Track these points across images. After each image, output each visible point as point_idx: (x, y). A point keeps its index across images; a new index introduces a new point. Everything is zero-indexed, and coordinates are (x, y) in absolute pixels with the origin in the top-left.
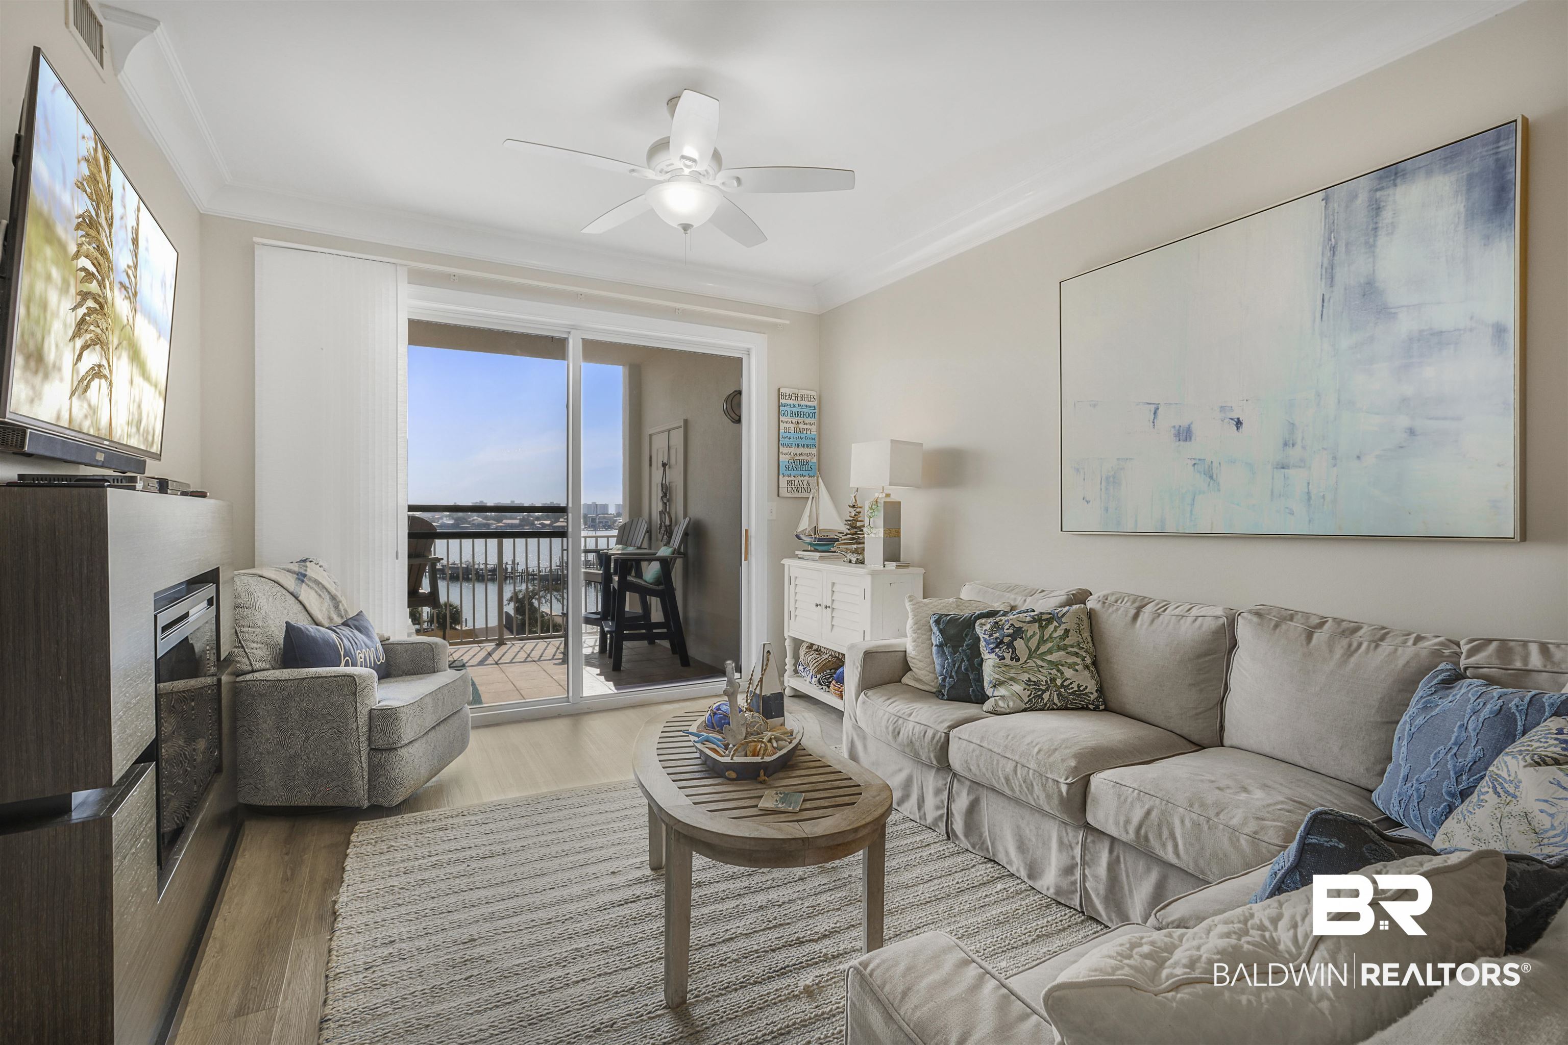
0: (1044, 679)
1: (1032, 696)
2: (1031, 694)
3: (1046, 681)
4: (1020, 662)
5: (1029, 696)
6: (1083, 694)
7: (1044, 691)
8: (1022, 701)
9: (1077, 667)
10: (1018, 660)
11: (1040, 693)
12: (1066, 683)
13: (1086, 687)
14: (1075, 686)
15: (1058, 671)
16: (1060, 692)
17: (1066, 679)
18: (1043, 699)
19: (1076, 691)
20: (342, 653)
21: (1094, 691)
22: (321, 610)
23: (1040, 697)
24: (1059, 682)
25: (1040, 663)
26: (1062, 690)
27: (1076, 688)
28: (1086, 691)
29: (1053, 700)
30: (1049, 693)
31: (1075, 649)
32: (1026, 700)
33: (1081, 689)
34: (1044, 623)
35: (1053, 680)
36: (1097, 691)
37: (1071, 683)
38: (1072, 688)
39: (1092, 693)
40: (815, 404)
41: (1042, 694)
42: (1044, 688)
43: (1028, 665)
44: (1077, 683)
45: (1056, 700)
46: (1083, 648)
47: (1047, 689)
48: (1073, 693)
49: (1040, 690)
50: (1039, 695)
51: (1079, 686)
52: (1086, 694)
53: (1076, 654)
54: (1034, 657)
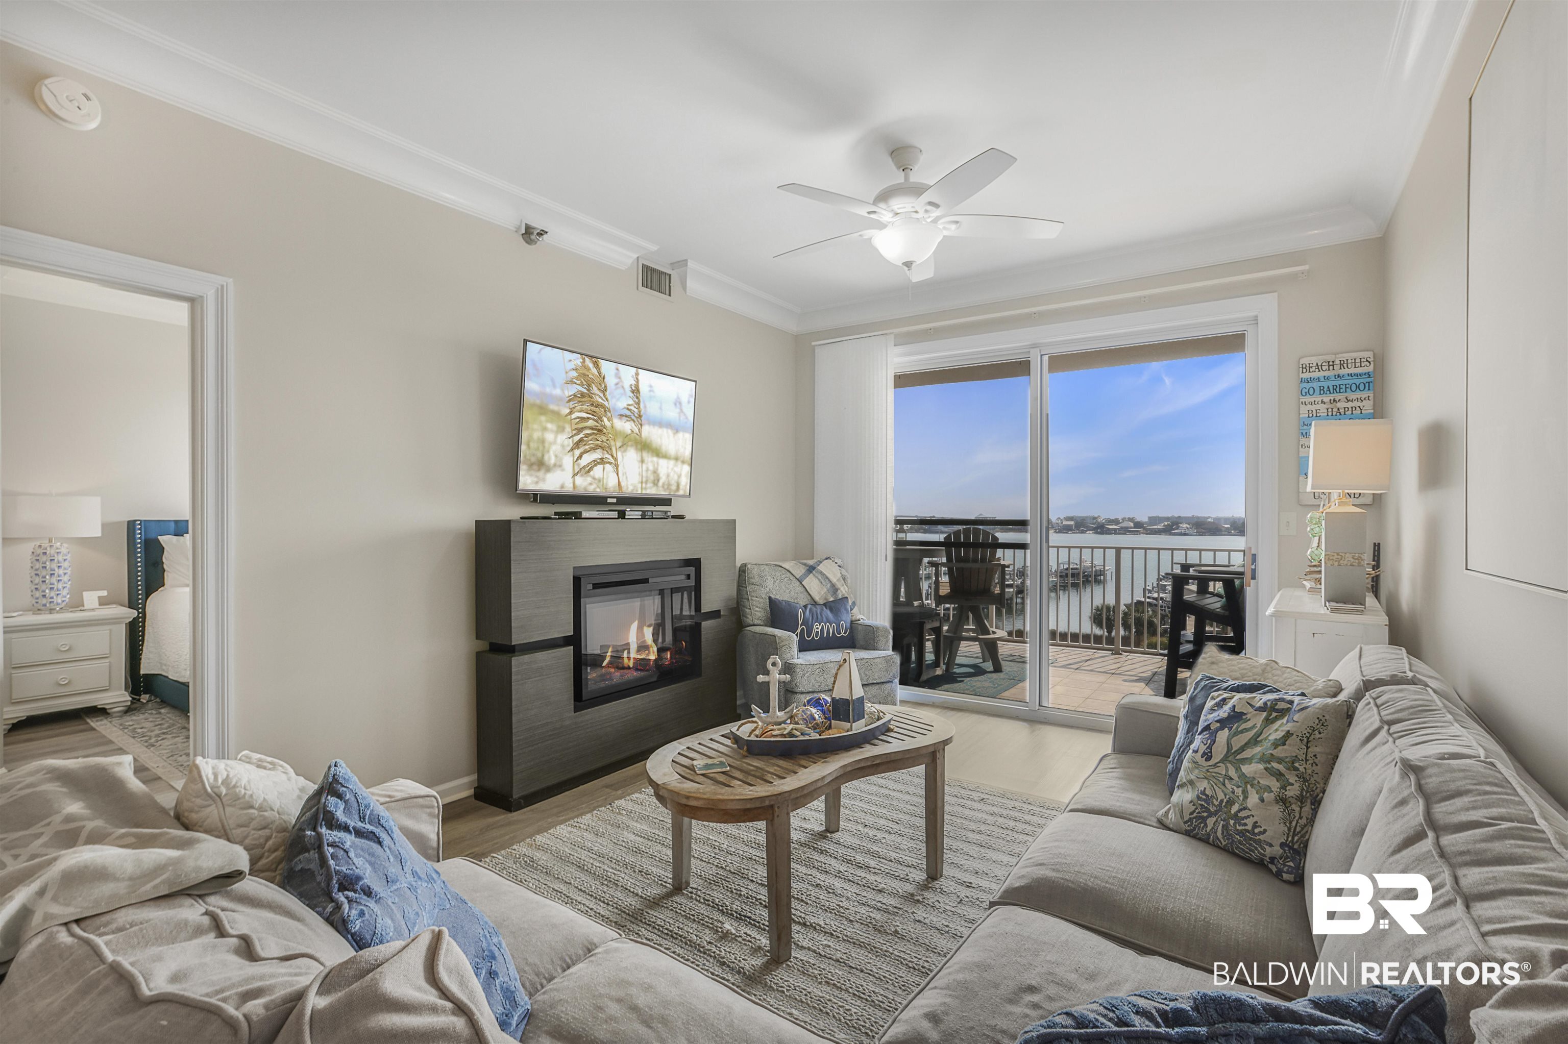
0: (1221, 796)
1: (1195, 814)
2: (1194, 811)
3: (1222, 801)
4: (1211, 763)
5: (1191, 813)
6: (1255, 841)
7: (1211, 814)
8: (1182, 817)
9: (1266, 795)
10: (1209, 759)
11: (1205, 814)
12: (1241, 814)
13: (1265, 831)
14: (1250, 822)
15: (1245, 792)
16: (1228, 823)
17: (1245, 809)
18: (1206, 825)
19: (1248, 831)
20: (800, 623)
21: (1277, 844)
22: (819, 593)
23: (1204, 820)
24: (1235, 808)
25: (1232, 772)
26: (1232, 822)
27: (1249, 827)
28: (1261, 837)
29: (1216, 832)
30: (1215, 819)
31: (1280, 767)
32: (1186, 818)
33: (1256, 831)
34: (1274, 714)
35: (1231, 803)
36: (1282, 845)
37: (1248, 817)
38: (1245, 825)
39: (1271, 845)
40: (1370, 369)
41: (1207, 817)
42: (1212, 809)
43: (1216, 770)
44: (1255, 819)
45: (1219, 834)
46: (1296, 769)
47: (1215, 814)
48: (1242, 833)
49: (1207, 810)
50: (1202, 817)
51: (1255, 825)
52: (1259, 842)
53: (1279, 775)
54: (1230, 762)
